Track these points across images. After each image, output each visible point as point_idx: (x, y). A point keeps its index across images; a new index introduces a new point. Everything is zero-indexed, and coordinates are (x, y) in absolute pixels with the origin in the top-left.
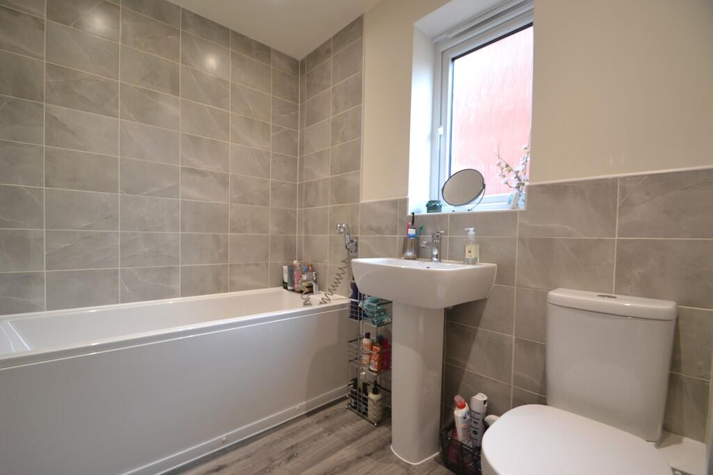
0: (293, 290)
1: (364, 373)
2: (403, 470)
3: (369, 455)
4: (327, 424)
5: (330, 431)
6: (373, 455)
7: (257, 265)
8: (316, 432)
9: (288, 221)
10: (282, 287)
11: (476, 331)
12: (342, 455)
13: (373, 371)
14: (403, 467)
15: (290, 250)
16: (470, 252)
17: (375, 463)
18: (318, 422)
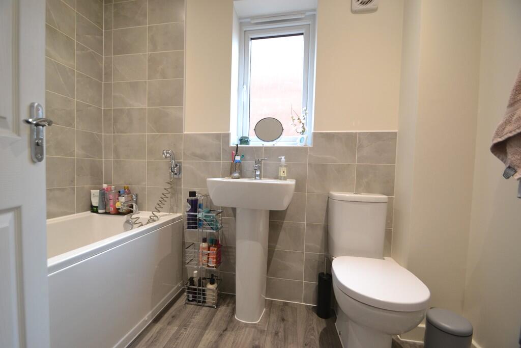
0: (106, 213)
1: (196, 272)
2: (253, 330)
3: (226, 330)
4: (177, 322)
5: (185, 326)
6: (229, 329)
7: (63, 190)
8: (173, 332)
9: (93, 145)
10: (90, 212)
11: (283, 223)
12: (207, 339)
13: (213, 267)
14: (252, 327)
15: (96, 175)
16: (284, 172)
17: (233, 333)
18: (169, 324)
